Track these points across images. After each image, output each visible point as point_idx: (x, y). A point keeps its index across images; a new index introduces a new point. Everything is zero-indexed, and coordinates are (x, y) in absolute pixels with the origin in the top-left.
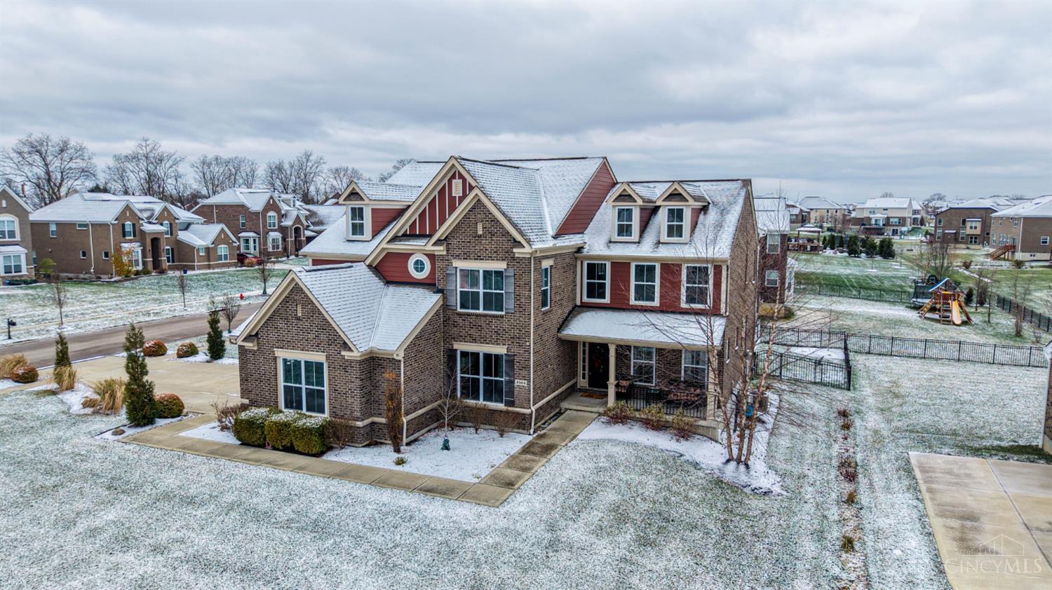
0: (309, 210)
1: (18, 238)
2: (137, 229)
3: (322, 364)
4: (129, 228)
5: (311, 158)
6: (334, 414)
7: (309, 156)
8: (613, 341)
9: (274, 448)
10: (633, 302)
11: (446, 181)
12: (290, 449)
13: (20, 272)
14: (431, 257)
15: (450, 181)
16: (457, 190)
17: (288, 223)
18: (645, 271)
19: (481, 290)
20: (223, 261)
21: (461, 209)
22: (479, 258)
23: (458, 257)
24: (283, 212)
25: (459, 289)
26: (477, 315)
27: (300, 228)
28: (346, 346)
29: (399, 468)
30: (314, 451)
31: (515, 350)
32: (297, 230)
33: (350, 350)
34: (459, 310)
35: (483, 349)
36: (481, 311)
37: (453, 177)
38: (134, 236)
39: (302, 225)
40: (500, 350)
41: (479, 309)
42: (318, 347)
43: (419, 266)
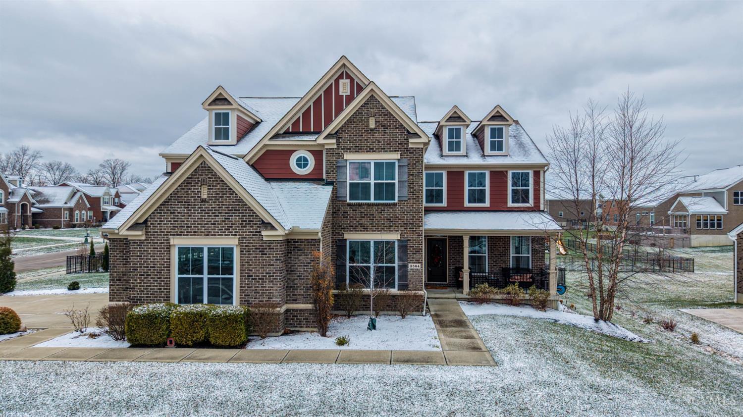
0: (34, 190)
3: (231, 250)
5: (28, 152)
6: (244, 301)
7: (26, 150)
8: (466, 232)
9: (179, 346)
10: (467, 204)
11: (333, 81)
12: (205, 344)
14: (317, 154)
15: (337, 82)
16: (344, 88)
17: (15, 199)
18: (476, 179)
19: (372, 181)
21: (348, 111)
22: (371, 150)
23: (349, 150)
24: (10, 190)
25: (348, 182)
26: (369, 205)
29: (343, 347)
30: (238, 341)
31: (409, 235)
32: (24, 207)
34: (348, 201)
35: (372, 237)
36: (372, 201)
37: (341, 77)
39: (29, 202)
40: (394, 237)
41: (369, 198)
43: (302, 162)
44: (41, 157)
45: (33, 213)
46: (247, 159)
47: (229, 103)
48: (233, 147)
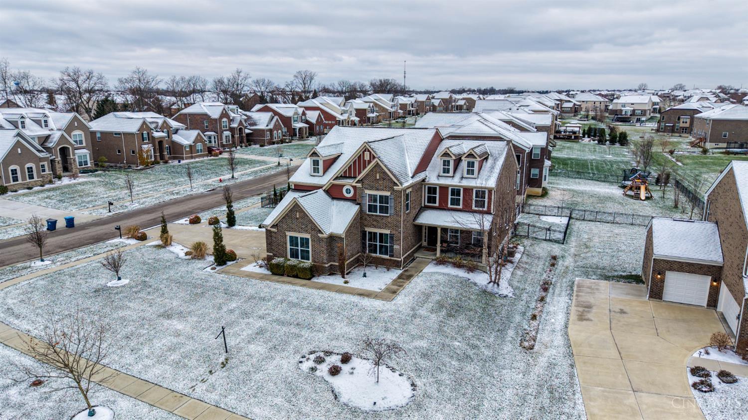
0: (246, 115)
1: (84, 145)
2: (150, 136)
3: (308, 239)
4: (145, 136)
5: (241, 74)
6: (314, 261)
7: (240, 72)
8: (439, 226)
9: (288, 276)
10: (449, 206)
11: (361, 152)
12: (296, 276)
13: (87, 165)
14: (354, 187)
15: (363, 153)
16: (367, 157)
17: (235, 125)
18: (455, 192)
19: (378, 204)
20: (200, 153)
21: (369, 168)
22: (378, 190)
23: (367, 189)
24: (231, 118)
25: (368, 203)
26: (376, 216)
27: (242, 128)
28: (320, 232)
29: (346, 285)
30: (308, 277)
31: (394, 232)
32: (240, 130)
33: (322, 233)
34: (368, 213)
35: (378, 231)
36: (378, 213)
37: (365, 151)
38: (149, 140)
39: (243, 126)
40: (387, 232)
41: (377, 212)
42: (306, 231)
43: (348, 191)
44: (250, 77)
45: (246, 134)
46: (324, 188)
47: (319, 156)
48: (321, 177)
